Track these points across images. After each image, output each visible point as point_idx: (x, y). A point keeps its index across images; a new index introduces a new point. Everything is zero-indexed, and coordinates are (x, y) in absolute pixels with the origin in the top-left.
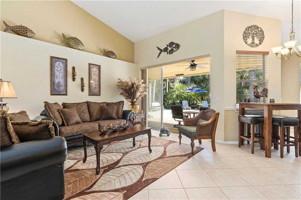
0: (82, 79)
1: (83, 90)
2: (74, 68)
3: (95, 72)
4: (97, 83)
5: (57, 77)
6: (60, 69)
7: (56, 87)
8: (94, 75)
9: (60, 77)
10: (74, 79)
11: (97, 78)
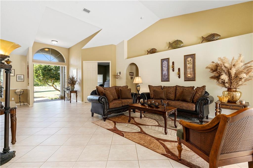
0: (179, 69)
1: (179, 77)
2: (173, 63)
3: (189, 61)
4: (192, 70)
5: (164, 70)
6: (165, 65)
7: (163, 77)
8: (189, 64)
9: (166, 70)
10: (173, 71)
11: (191, 65)
